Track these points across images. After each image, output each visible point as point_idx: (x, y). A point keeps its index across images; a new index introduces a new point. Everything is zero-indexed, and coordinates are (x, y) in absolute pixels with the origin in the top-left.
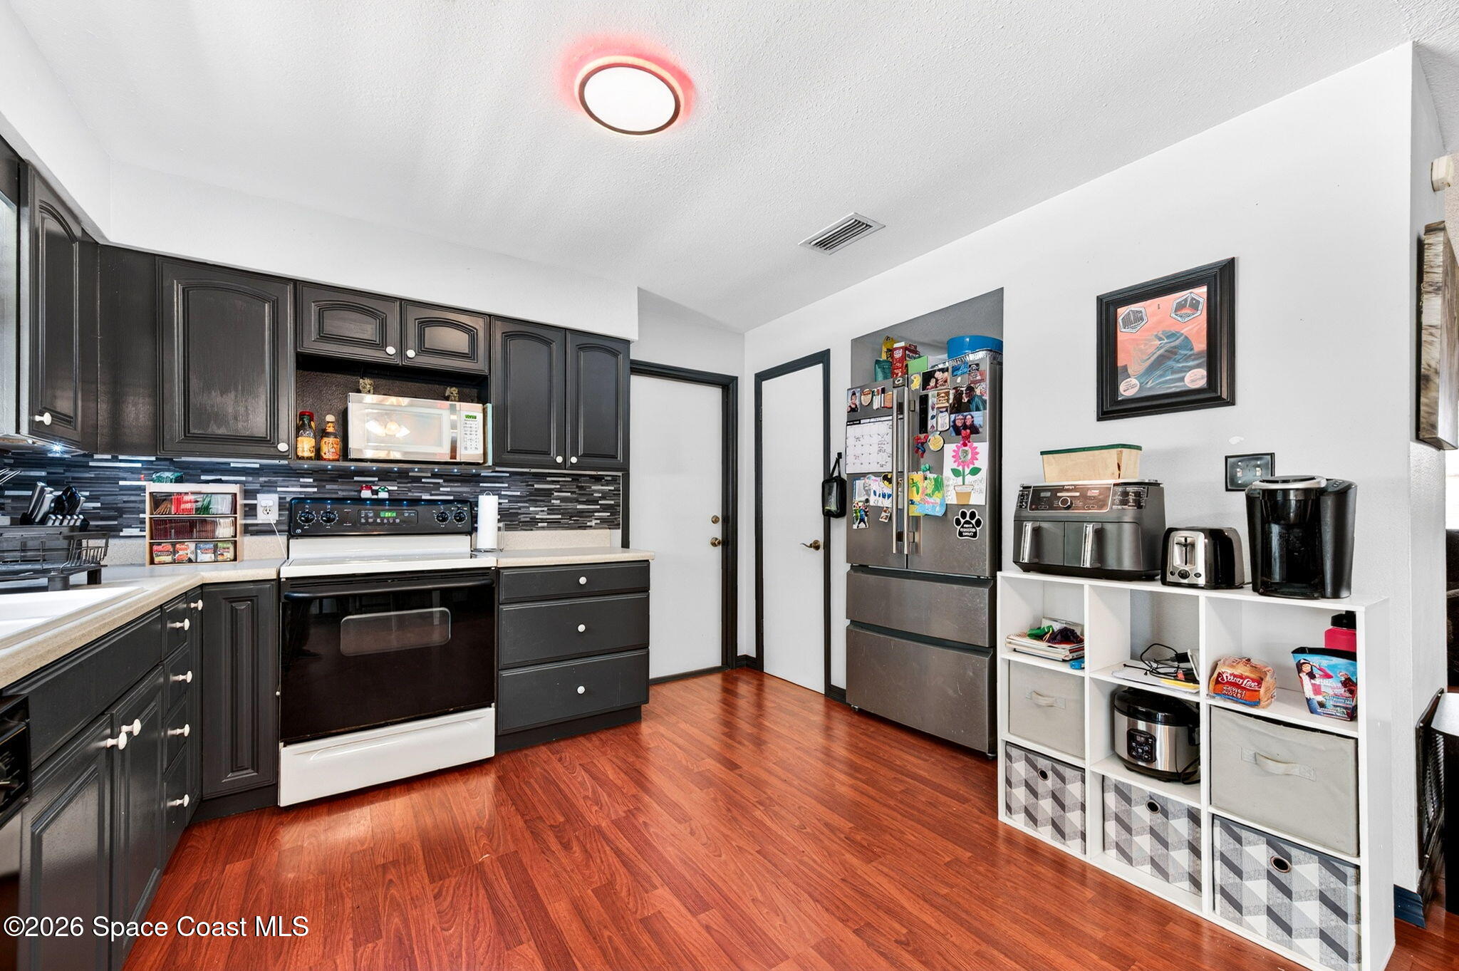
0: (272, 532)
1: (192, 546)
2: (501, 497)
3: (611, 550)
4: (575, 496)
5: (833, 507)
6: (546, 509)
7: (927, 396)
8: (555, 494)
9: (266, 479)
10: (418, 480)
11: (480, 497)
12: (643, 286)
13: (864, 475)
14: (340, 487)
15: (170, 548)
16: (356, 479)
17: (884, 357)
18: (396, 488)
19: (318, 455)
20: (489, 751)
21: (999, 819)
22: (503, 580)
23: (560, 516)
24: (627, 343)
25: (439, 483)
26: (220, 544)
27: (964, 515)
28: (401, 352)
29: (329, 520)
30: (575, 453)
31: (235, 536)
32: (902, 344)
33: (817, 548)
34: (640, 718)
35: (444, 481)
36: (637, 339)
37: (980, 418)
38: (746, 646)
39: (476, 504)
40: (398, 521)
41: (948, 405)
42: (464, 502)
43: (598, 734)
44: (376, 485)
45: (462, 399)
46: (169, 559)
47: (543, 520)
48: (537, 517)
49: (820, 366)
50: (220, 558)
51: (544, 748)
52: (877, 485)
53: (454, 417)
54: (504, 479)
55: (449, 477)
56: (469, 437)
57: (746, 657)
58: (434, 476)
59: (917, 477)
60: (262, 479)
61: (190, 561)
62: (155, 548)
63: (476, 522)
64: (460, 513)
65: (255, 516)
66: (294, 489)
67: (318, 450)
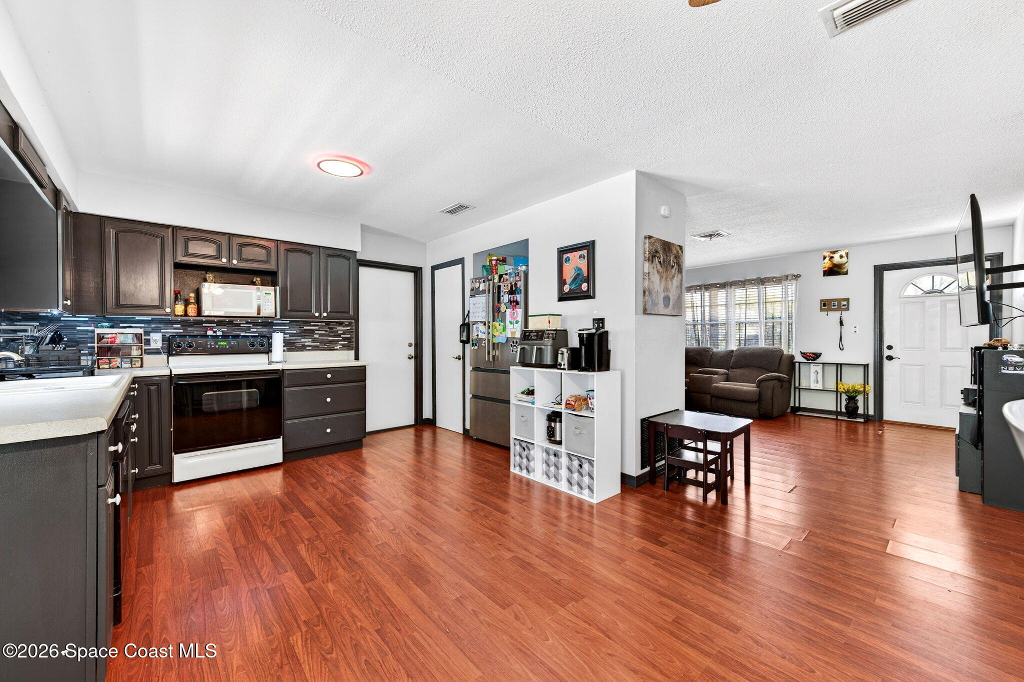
0: (159, 353)
1: (119, 360)
2: (285, 334)
3: (348, 361)
4: (327, 333)
5: (464, 338)
6: (310, 340)
7: (500, 286)
8: (316, 332)
9: (155, 325)
10: (239, 325)
11: (273, 334)
12: (364, 223)
13: (477, 322)
14: (195, 329)
15: (107, 361)
16: (204, 325)
17: (488, 264)
18: (226, 330)
19: (186, 314)
20: (280, 459)
21: (511, 470)
22: (286, 376)
23: (319, 344)
24: (355, 252)
25: (250, 327)
26: (133, 359)
27: (513, 342)
28: (229, 260)
29: (191, 346)
30: (325, 311)
31: (142, 355)
32: (495, 258)
33: (460, 359)
34: (362, 446)
35: (253, 325)
36: (360, 251)
37: (519, 297)
38: (427, 414)
39: (271, 338)
40: (227, 347)
41: (507, 291)
42: (264, 337)
43: (339, 453)
44: (215, 328)
45: (263, 284)
46: (107, 366)
47: (309, 346)
48: (306, 344)
49: (460, 266)
50: (133, 366)
51: (309, 460)
52: (482, 328)
53: (259, 293)
54: (286, 325)
55: (255, 324)
56: (267, 304)
57: (428, 419)
58: (247, 323)
59: (496, 324)
60: (152, 326)
61: (118, 367)
62: (100, 361)
63: (271, 347)
64: (262, 342)
65: (149, 344)
66: (170, 331)
67: (186, 311)
